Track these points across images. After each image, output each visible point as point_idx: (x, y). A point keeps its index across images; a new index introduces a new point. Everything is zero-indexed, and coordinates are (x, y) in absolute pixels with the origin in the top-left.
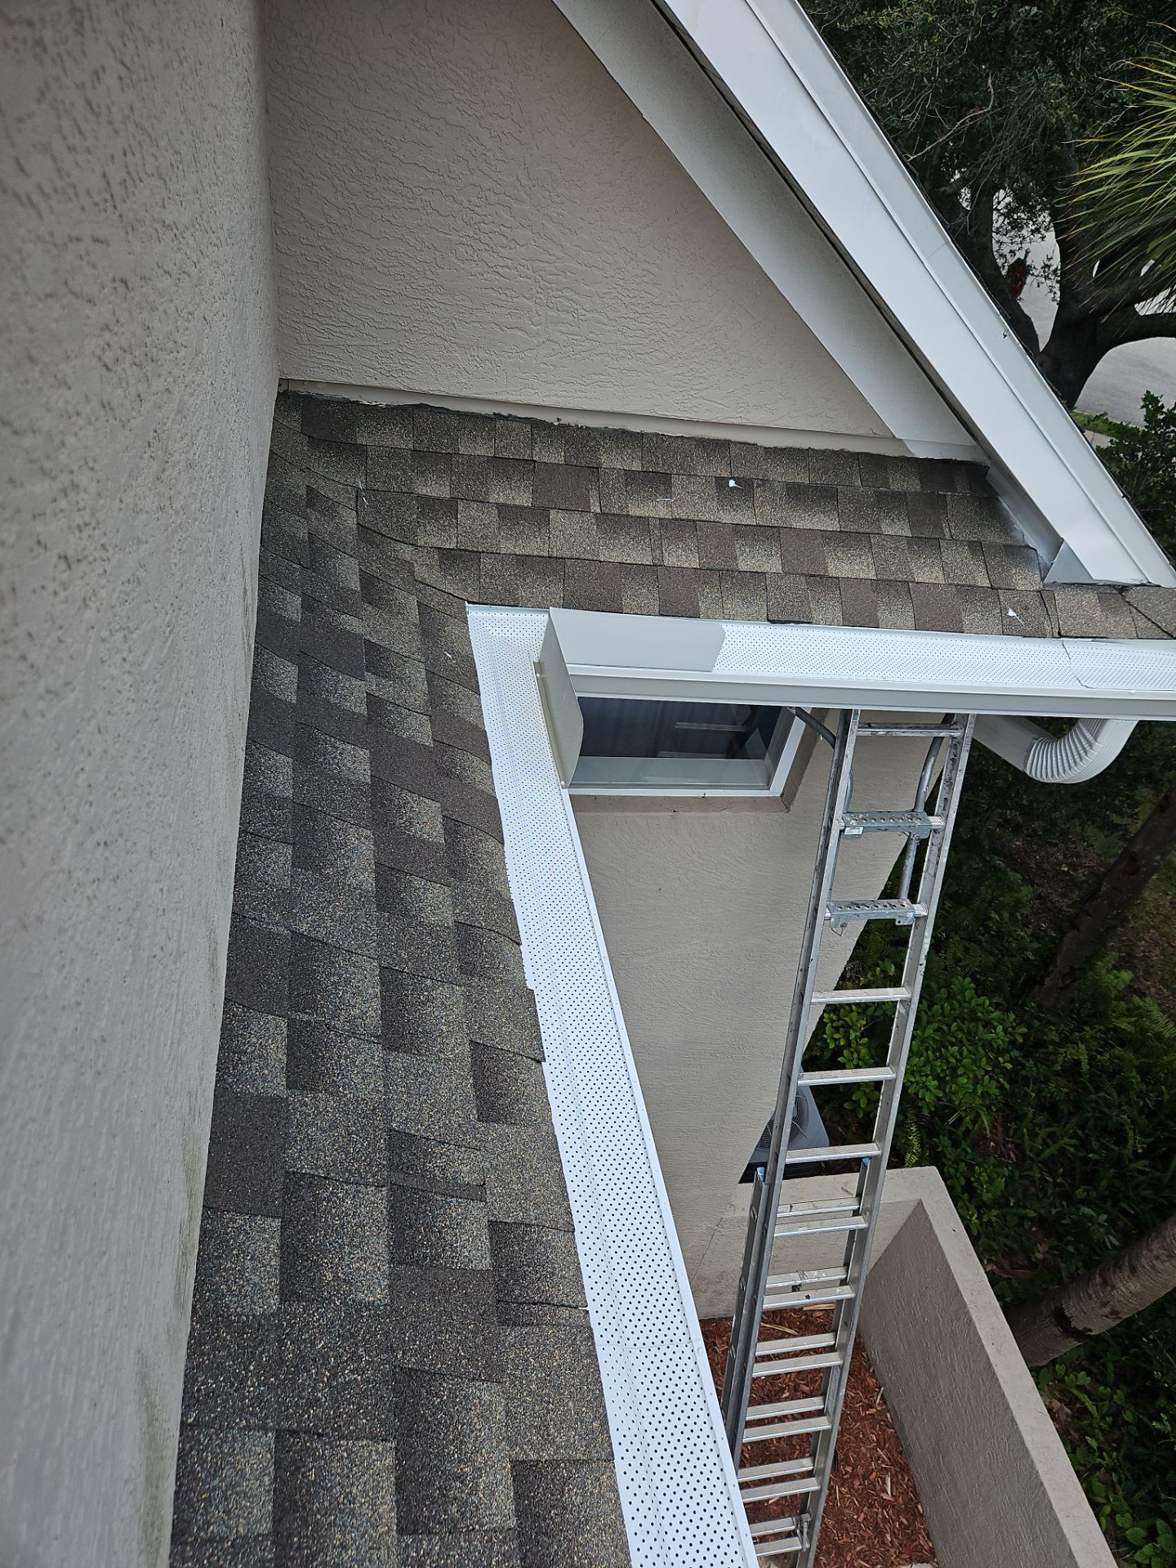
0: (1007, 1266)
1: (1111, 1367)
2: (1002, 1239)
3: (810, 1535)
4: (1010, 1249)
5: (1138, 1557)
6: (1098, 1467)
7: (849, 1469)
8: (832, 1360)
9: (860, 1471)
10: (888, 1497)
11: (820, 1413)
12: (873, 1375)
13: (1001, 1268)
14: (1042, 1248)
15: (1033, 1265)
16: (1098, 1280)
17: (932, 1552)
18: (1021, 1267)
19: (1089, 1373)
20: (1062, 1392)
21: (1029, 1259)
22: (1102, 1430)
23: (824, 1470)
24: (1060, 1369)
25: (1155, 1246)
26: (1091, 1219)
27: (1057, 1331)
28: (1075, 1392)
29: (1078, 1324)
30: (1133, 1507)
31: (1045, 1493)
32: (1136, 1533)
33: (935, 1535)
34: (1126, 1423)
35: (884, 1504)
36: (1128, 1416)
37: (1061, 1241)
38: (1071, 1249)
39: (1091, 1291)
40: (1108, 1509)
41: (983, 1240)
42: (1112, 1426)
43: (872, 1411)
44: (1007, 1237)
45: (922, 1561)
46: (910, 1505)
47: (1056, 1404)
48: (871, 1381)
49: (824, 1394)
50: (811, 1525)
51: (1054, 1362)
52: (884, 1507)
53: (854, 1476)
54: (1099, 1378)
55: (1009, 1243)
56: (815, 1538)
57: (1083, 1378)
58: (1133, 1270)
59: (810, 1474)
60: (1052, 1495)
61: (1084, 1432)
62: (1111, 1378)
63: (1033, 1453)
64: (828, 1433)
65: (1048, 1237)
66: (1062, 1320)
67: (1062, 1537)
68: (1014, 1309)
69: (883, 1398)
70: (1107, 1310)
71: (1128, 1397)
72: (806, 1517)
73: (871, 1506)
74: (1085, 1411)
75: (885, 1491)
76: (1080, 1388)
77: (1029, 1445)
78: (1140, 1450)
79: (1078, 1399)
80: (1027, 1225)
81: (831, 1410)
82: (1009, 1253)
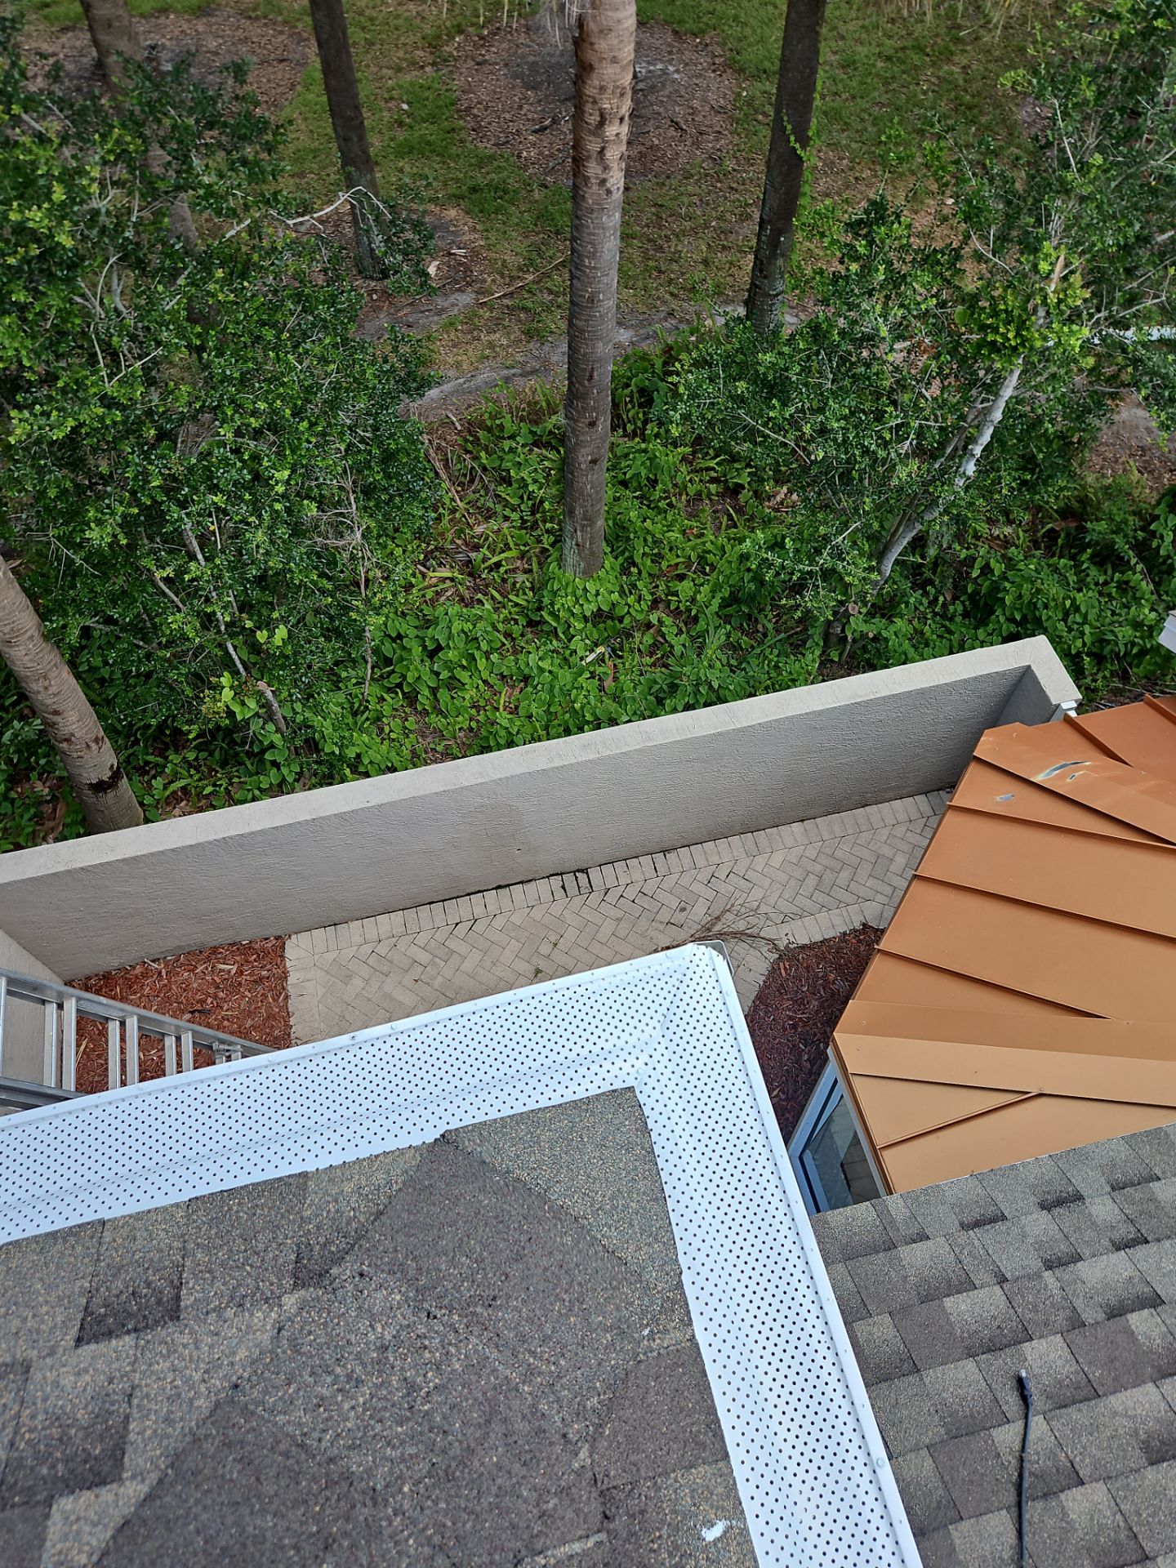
0: (51, 824)
1: (151, 758)
2: (24, 822)
3: (230, 1043)
4: (35, 816)
5: (290, 779)
6: (228, 792)
7: (209, 1000)
8: (71, 1006)
9: (212, 990)
10: (234, 969)
11: (123, 1024)
12: (132, 967)
13: (52, 830)
14: (39, 787)
15: (54, 799)
16: (64, 745)
17: (277, 938)
18: (55, 810)
19: (154, 777)
20: (168, 804)
21: (47, 802)
22: (200, 780)
23: (177, 1027)
24: (148, 800)
25: (34, 686)
26: (16, 736)
27: (111, 794)
28: (167, 793)
29: (106, 775)
30: (257, 773)
31: (231, 838)
32: (273, 777)
33: (266, 934)
34: (196, 759)
35: (240, 973)
36: (191, 756)
37: (33, 769)
38: (42, 761)
39: (75, 755)
40: (257, 792)
41: (21, 840)
42: (198, 771)
43: (164, 973)
44: (22, 816)
45: (283, 947)
46: (242, 950)
47: (177, 811)
48: (139, 970)
49: (107, 1019)
50: (222, 1042)
51: (141, 804)
52: (242, 973)
53: (215, 997)
54: (160, 770)
55: (27, 816)
56: (233, 1039)
57: (158, 783)
58: (56, 713)
59: (178, 1039)
60: (232, 833)
61: (200, 796)
62: (160, 760)
63: (201, 840)
64: (141, 1019)
65: (28, 779)
66: (100, 787)
67: (262, 832)
68: (88, 825)
69: (153, 961)
70: (94, 746)
71: (177, 751)
72: (215, 1046)
73: (240, 984)
74: (184, 789)
75: (229, 971)
76: (165, 787)
77: (193, 842)
78: (217, 754)
79: (174, 792)
80: (13, 795)
81: (121, 1014)
82: (39, 818)
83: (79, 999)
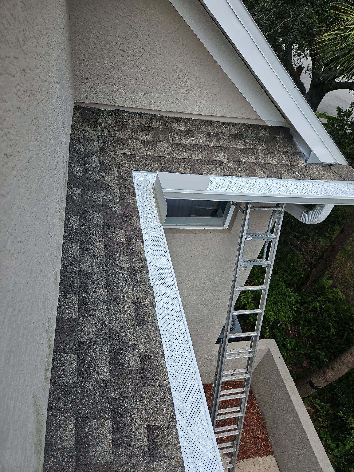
0: (295, 368)
1: (326, 397)
2: (294, 360)
3: (236, 447)
4: (296, 363)
5: (333, 453)
6: (322, 427)
7: (248, 428)
8: (243, 396)
9: (251, 428)
10: (259, 436)
11: (239, 411)
12: (255, 400)
13: (293, 368)
14: (305, 362)
15: (303, 368)
16: (322, 372)
17: (273, 452)
18: (299, 368)
19: (319, 399)
20: (311, 405)
21: (301, 366)
22: (323, 416)
23: (240, 428)
24: (311, 398)
25: (339, 362)
26: (320, 354)
27: (309, 387)
28: (315, 405)
29: (316, 385)
30: (332, 438)
31: (306, 434)
32: (333, 446)
33: (274, 447)
34: (330, 414)
35: (259, 438)
36: (331, 412)
37: (311, 360)
38: (314, 363)
39: (320, 375)
40: (324, 439)
41: (288, 360)
42: (326, 415)
43: (255, 411)
44: (295, 359)
45: (270, 454)
46: (266, 438)
47: (309, 408)
48: (254, 402)
49: (240, 406)
50: (237, 444)
51: (309, 396)
52: (258, 439)
53: (250, 430)
54: (322, 401)
55: (296, 361)
56: (238, 448)
57: (318, 401)
58: (332, 369)
59: (236, 429)
60: (308, 435)
61: (318, 417)
62: (326, 400)
63: (303, 423)
64: (242, 417)
65: (307, 359)
66: (311, 384)
67: (311, 447)
68: (297, 380)
69: (258, 407)
70: (325, 381)
71: (331, 406)
72: (235, 442)
73: (255, 439)
74: (318, 410)
75: (259, 434)
76: (317, 404)
77: (301, 420)
78: (334, 422)
79: (316, 407)
80: (301, 356)
81: (242, 411)
82: (295, 364)
83: (245, 398)
